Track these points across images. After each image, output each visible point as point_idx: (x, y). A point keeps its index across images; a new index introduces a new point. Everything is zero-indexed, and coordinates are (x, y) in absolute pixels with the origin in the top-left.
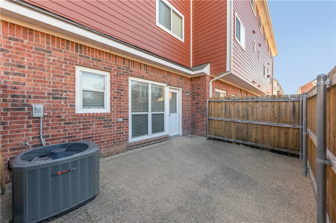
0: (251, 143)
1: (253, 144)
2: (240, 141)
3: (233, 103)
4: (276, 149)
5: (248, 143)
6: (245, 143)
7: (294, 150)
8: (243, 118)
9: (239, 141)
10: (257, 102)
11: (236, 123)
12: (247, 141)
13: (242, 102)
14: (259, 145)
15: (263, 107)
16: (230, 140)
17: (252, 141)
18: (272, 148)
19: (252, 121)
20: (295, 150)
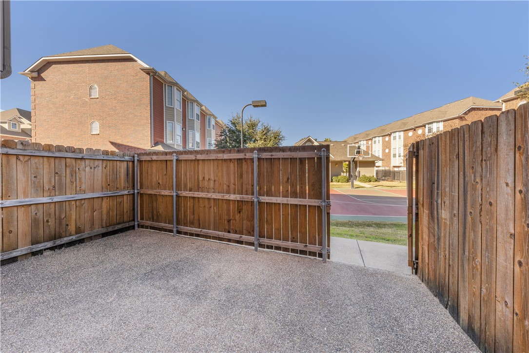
0: (71, 238)
1: (74, 238)
2: (46, 243)
3: (21, 158)
4: (110, 229)
5: (65, 240)
6: (58, 242)
7: (128, 222)
8: (50, 192)
9: (41, 246)
10: (82, 159)
11: (32, 206)
12: (60, 237)
13: (50, 158)
14: (85, 235)
15: (91, 168)
16: (15, 254)
17: (71, 233)
18: (104, 231)
19: (72, 196)
20: (130, 221)
